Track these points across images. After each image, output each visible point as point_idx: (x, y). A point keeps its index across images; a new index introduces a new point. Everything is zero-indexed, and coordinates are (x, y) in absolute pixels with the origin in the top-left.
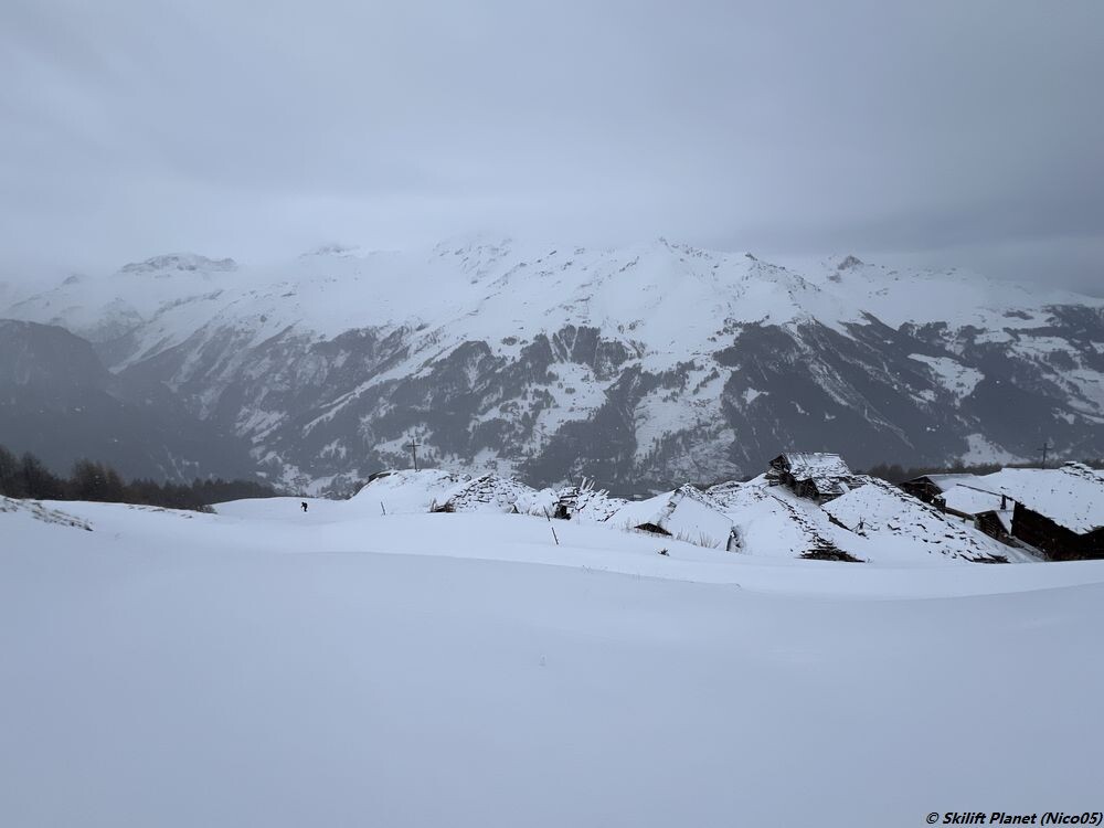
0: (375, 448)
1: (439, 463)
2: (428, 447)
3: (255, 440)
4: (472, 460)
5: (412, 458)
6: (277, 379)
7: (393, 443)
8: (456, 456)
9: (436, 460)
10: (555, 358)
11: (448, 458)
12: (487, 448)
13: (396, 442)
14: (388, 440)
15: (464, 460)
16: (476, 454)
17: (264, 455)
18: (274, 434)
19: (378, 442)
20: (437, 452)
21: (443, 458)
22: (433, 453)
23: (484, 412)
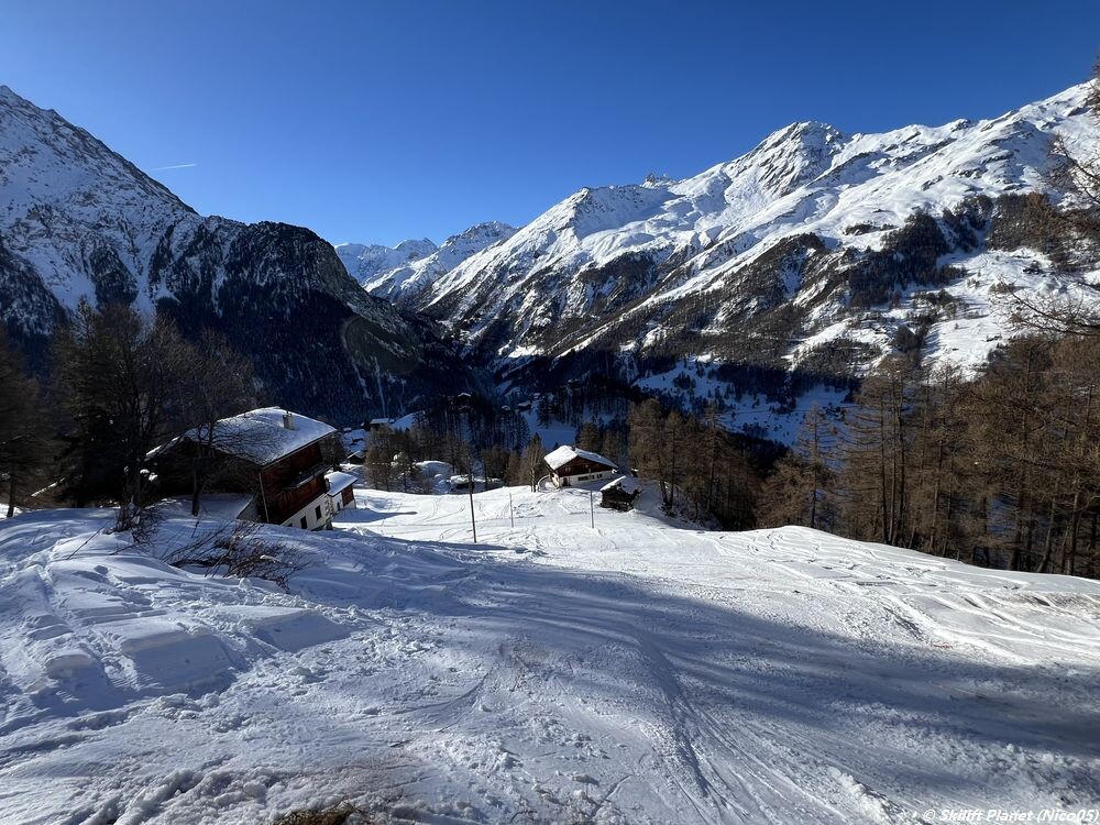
0: (635, 384)
1: (731, 407)
2: (715, 383)
3: (504, 375)
4: (793, 405)
5: (688, 397)
6: (539, 312)
7: (660, 376)
8: (762, 397)
9: (728, 402)
10: (952, 246)
11: (747, 399)
12: (823, 387)
13: (666, 375)
14: (655, 374)
15: (777, 405)
16: (800, 395)
17: (507, 391)
18: (525, 368)
19: (641, 375)
20: (729, 391)
21: (738, 399)
22: (722, 392)
23: (813, 332)
